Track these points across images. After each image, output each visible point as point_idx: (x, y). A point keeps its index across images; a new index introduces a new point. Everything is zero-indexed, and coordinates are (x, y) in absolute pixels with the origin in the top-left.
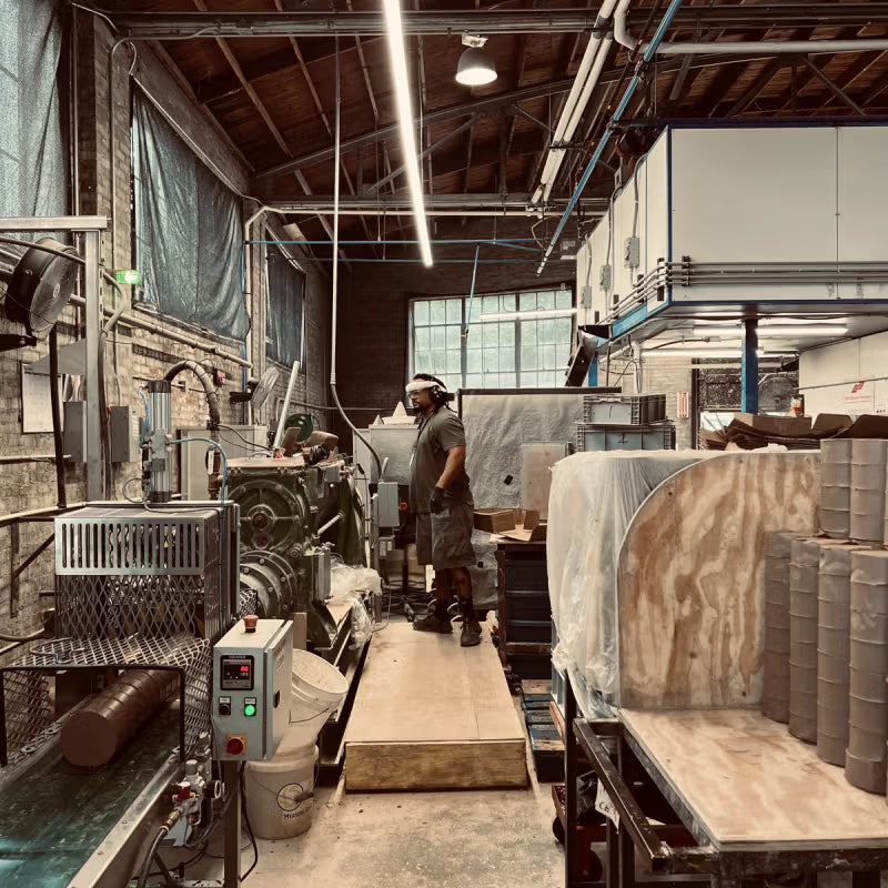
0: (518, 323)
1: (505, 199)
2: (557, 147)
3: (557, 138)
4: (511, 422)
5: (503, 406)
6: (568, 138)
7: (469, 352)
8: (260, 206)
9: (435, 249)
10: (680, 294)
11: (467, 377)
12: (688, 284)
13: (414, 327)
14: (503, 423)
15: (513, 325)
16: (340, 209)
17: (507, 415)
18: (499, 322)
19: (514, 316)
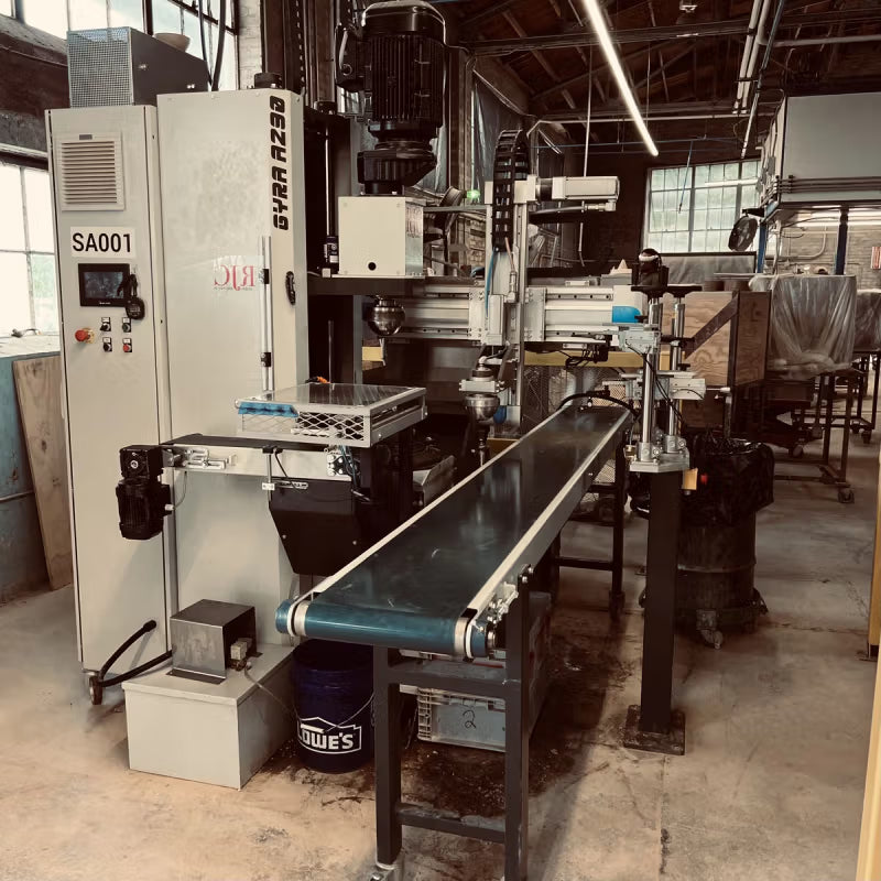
0: (739, 188)
1: (715, 104)
2: (743, 80)
3: (742, 75)
4: (686, 273)
5: (681, 263)
6: (749, 75)
7: (696, 212)
8: (537, 120)
9: (659, 146)
10: (786, 198)
11: (694, 233)
12: (791, 192)
13: (651, 192)
14: (681, 274)
15: (735, 188)
16: (591, 118)
17: (683, 270)
18: (723, 186)
19: (737, 182)
